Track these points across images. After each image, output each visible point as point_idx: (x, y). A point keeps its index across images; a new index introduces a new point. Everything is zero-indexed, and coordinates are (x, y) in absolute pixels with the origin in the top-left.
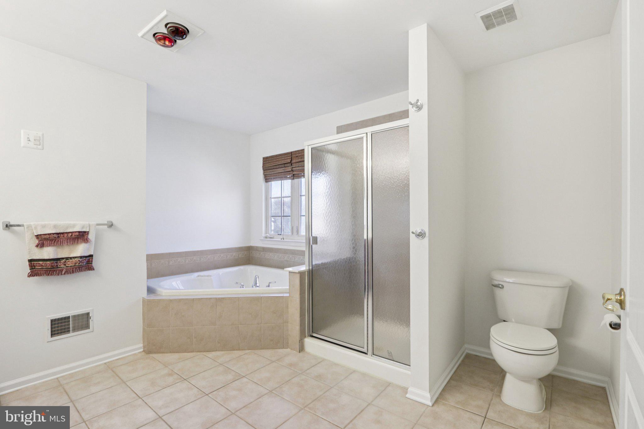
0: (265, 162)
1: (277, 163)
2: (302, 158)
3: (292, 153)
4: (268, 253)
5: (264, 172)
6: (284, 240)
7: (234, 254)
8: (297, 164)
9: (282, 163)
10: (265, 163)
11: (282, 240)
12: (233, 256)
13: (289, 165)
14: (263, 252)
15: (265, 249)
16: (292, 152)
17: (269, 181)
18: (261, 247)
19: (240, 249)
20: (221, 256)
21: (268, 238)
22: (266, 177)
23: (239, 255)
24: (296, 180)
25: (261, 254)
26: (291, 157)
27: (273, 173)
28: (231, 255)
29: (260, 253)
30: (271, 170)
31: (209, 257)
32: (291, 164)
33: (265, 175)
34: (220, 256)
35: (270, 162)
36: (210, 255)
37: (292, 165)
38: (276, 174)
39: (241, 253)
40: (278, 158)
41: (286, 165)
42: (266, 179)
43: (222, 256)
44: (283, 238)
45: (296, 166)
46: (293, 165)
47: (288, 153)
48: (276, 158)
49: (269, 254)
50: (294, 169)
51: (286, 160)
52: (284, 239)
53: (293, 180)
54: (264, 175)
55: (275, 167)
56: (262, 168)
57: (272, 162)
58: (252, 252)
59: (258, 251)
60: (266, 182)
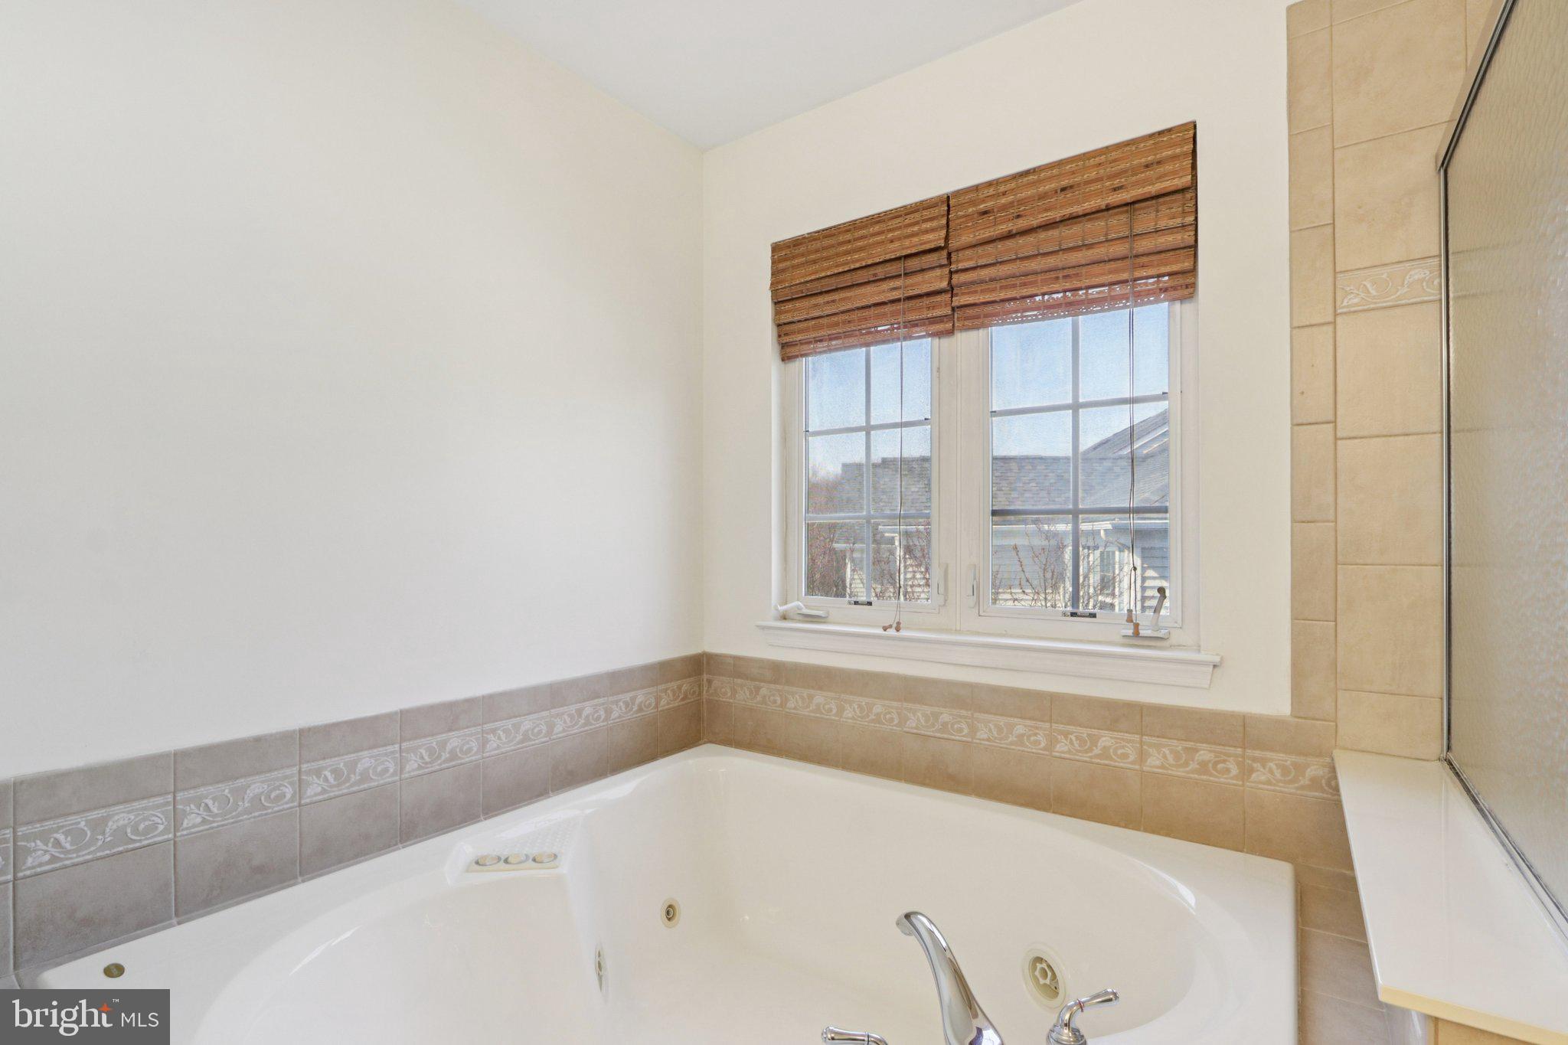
0: (781, 266)
1: (858, 261)
2: (1018, 216)
3: (952, 202)
4: (805, 692)
5: (777, 313)
6: (903, 633)
7: (640, 697)
8: (989, 248)
9: (888, 257)
10: (783, 270)
11: (892, 632)
12: (635, 708)
13: (932, 259)
14: (772, 686)
15: (780, 673)
16: (947, 199)
17: (802, 356)
18: (761, 661)
19: (663, 671)
20: (584, 714)
21: (793, 620)
22: (786, 334)
23: (658, 699)
24: (965, 341)
25: (764, 691)
26: (944, 221)
27: (828, 310)
28: (627, 704)
29: (758, 689)
30: (820, 300)
31: (527, 724)
32: (944, 253)
33: (779, 325)
34: (579, 712)
35: (815, 262)
36: (531, 717)
37: (953, 260)
38: (846, 317)
39: (666, 689)
40: (862, 238)
41: (914, 264)
42: (784, 346)
43: (588, 711)
44: (898, 623)
45: (981, 262)
46: (958, 261)
47: (922, 202)
48: (848, 236)
49: (811, 697)
50: (957, 279)
51: (915, 240)
52: (898, 629)
53: (945, 342)
54: (775, 328)
55: (847, 280)
56: (770, 294)
57: (827, 258)
58: (710, 682)
59: (745, 677)
60: (786, 358)
